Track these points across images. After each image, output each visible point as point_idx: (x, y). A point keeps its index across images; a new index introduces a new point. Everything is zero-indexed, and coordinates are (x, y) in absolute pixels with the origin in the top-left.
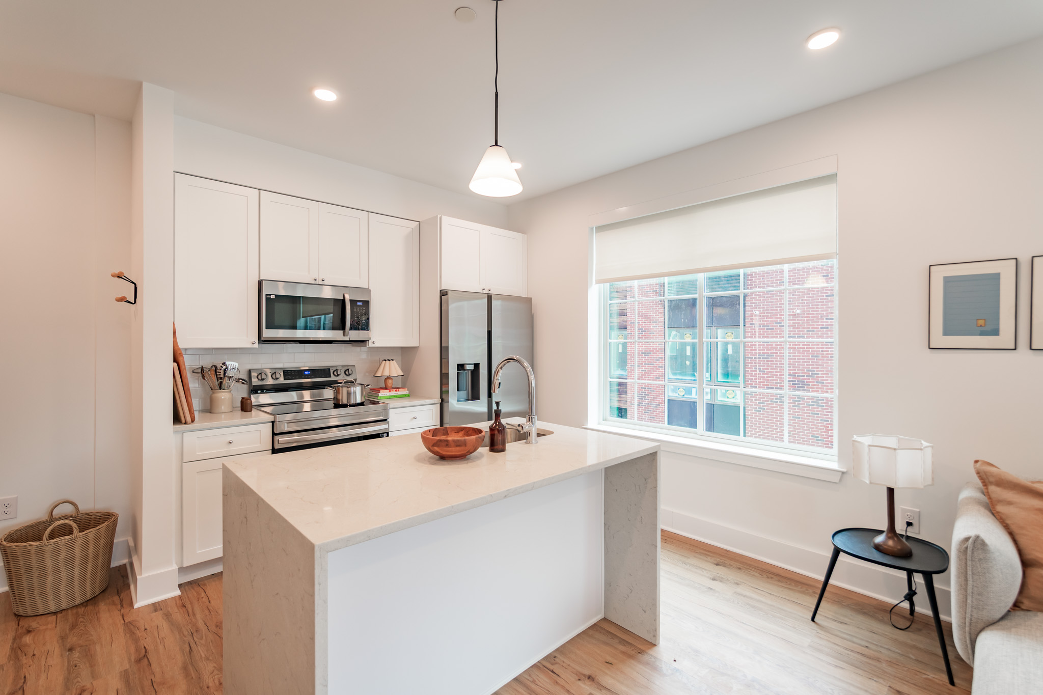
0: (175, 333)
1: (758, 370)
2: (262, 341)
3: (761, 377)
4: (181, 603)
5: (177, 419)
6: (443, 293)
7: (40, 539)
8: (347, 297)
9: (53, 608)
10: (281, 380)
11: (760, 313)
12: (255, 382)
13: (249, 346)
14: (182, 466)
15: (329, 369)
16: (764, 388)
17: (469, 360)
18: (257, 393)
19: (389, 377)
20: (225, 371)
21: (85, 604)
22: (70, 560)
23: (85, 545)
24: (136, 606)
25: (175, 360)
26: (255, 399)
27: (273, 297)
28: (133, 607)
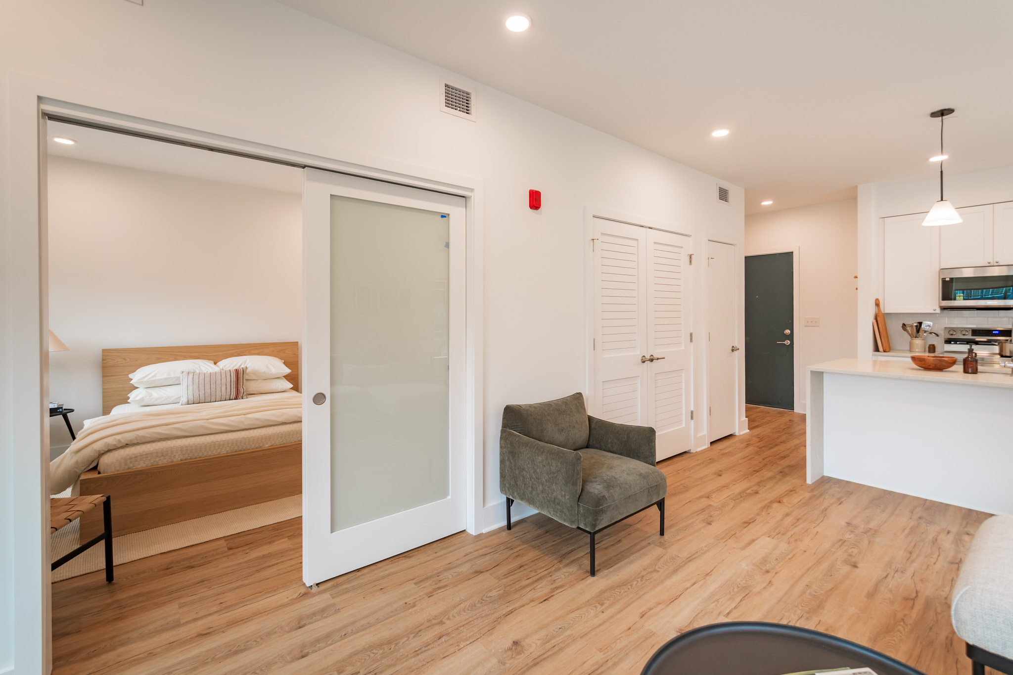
2: (943, 309)
5: (877, 350)
10: (970, 337)
12: (948, 336)
13: (932, 312)
25: (875, 319)
27: (948, 279)
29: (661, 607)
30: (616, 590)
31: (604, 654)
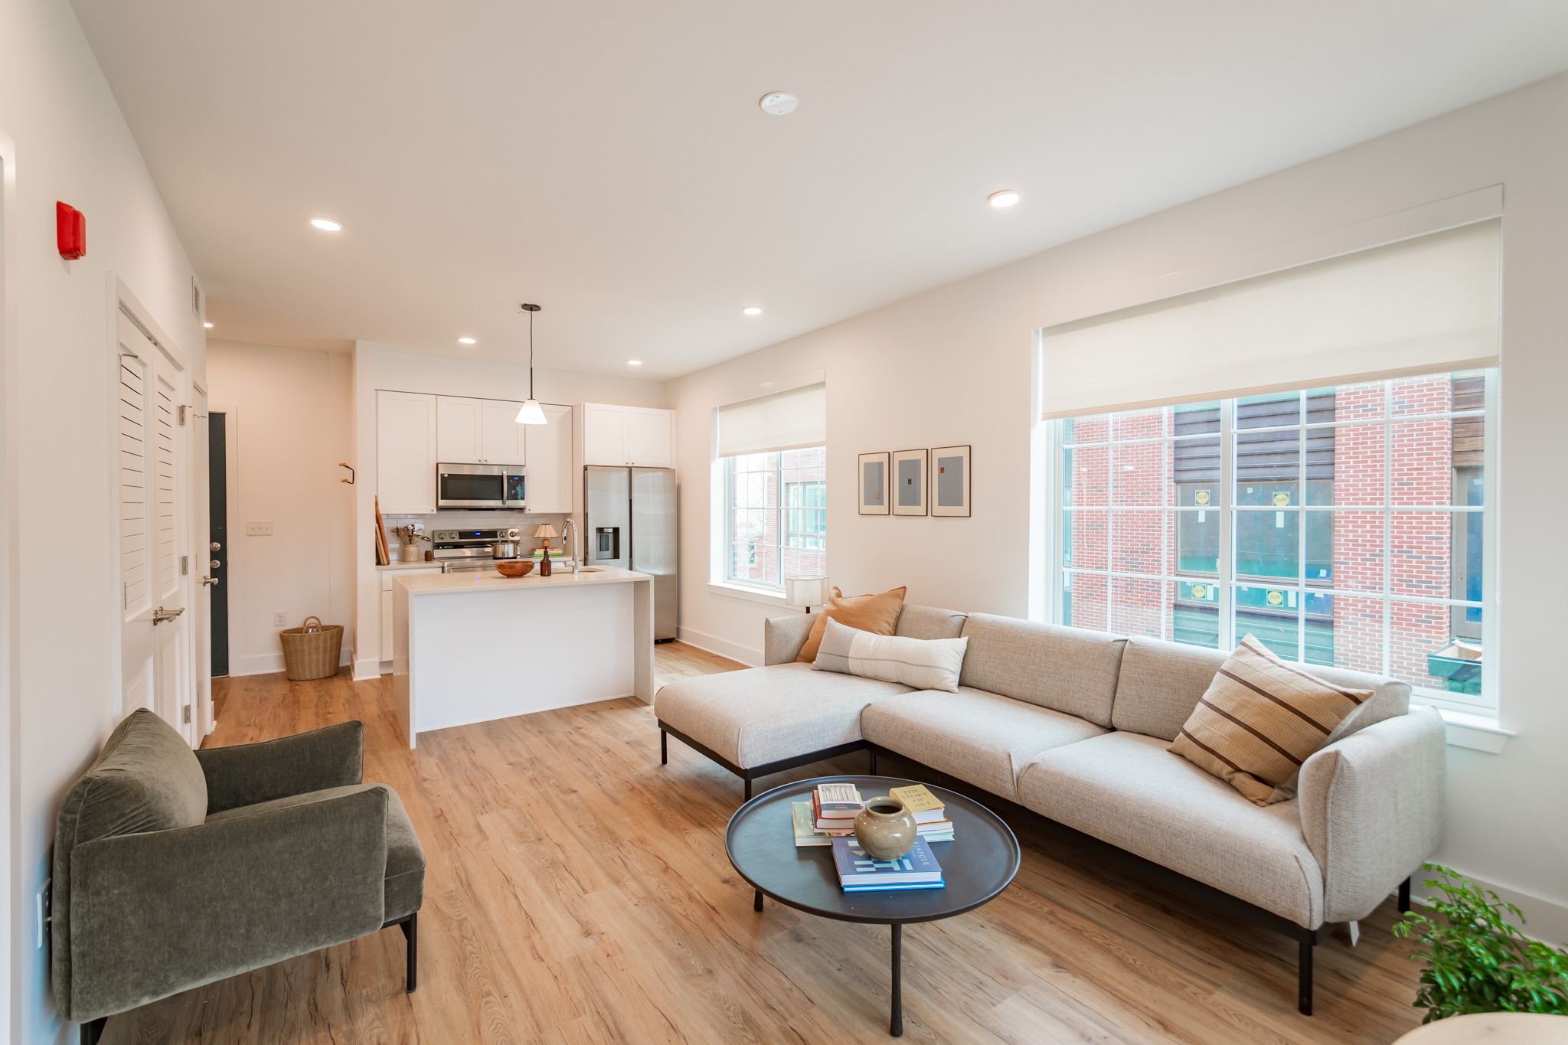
0: (377, 504)
1: (1085, 545)
2: (440, 509)
3: (1089, 553)
4: (381, 681)
5: (379, 563)
6: (585, 468)
7: (301, 633)
8: (505, 473)
9: (308, 678)
10: (457, 540)
11: (1089, 471)
12: (437, 541)
13: (430, 512)
14: (381, 593)
15: (496, 532)
16: (1093, 567)
17: (609, 524)
18: (438, 548)
19: (546, 539)
20: (413, 531)
21: (326, 678)
22: (317, 648)
23: (325, 640)
24: (354, 680)
25: (378, 522)
26: (438, 553)
27: (446, 476)
28: (352, 679)
29: (536, 938)
30: (470, 971)
31: (586, 1013)
